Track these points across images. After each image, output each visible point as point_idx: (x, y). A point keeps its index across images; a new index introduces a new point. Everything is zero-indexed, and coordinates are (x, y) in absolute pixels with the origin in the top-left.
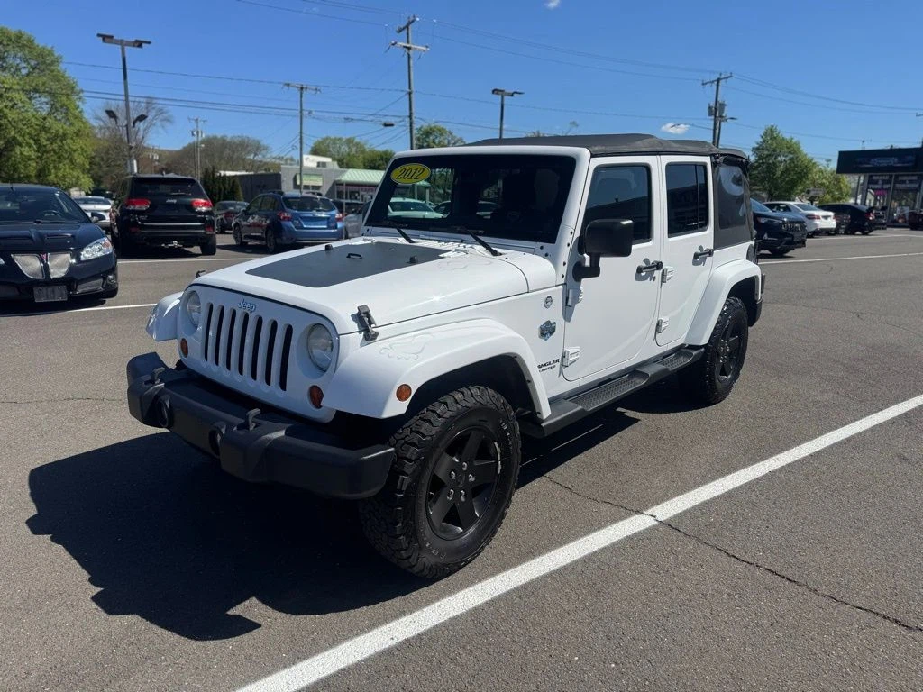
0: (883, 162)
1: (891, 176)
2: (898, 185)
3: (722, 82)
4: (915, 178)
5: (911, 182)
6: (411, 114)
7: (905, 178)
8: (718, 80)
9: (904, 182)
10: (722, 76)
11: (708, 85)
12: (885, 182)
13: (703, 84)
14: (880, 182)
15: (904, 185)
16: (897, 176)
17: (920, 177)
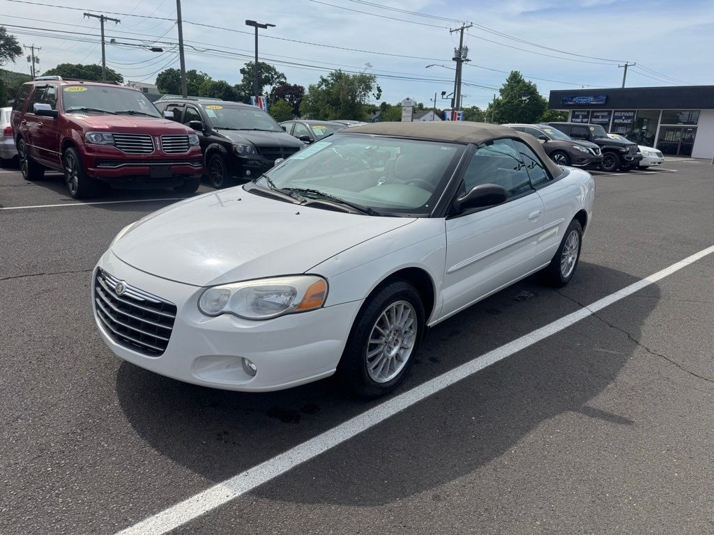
0: (583, 101)
1: (588, 112)
2: (593, 120)
3: (465, 30)
4: (606, 114)
5: (603, 117)
6: (180, 40)
7: (598, 114)
8: (462, 29)
9: (597, 117)
10: (465, 26)
11: (454, 32)
12: (584, 117)
13: (451, 31)
14: (581, 117)
15: (597, 120)
16: (593, 112)
17: (610, 113)
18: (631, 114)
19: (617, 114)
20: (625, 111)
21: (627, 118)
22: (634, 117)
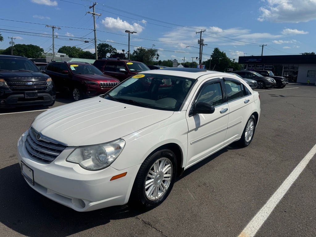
0: (252, 60)
1: (254, 65)
2: (257, 68)
3: (202, 33)
4: (262, 66)
5: (260, 67)
6: (95, 38)
7: (259, 66)
8: (201, 32)
9: (258, 67)
11: (198, 33)
12: (253, 67)
13: (196, 33)
14: (251, 67)
15: (258, 68)
16: (256, 65)
17: (263, 65)
18: (272, 66)
19: (266, 66)
20: (269, 65)
21: (270, 67)
22: (273, 67)
